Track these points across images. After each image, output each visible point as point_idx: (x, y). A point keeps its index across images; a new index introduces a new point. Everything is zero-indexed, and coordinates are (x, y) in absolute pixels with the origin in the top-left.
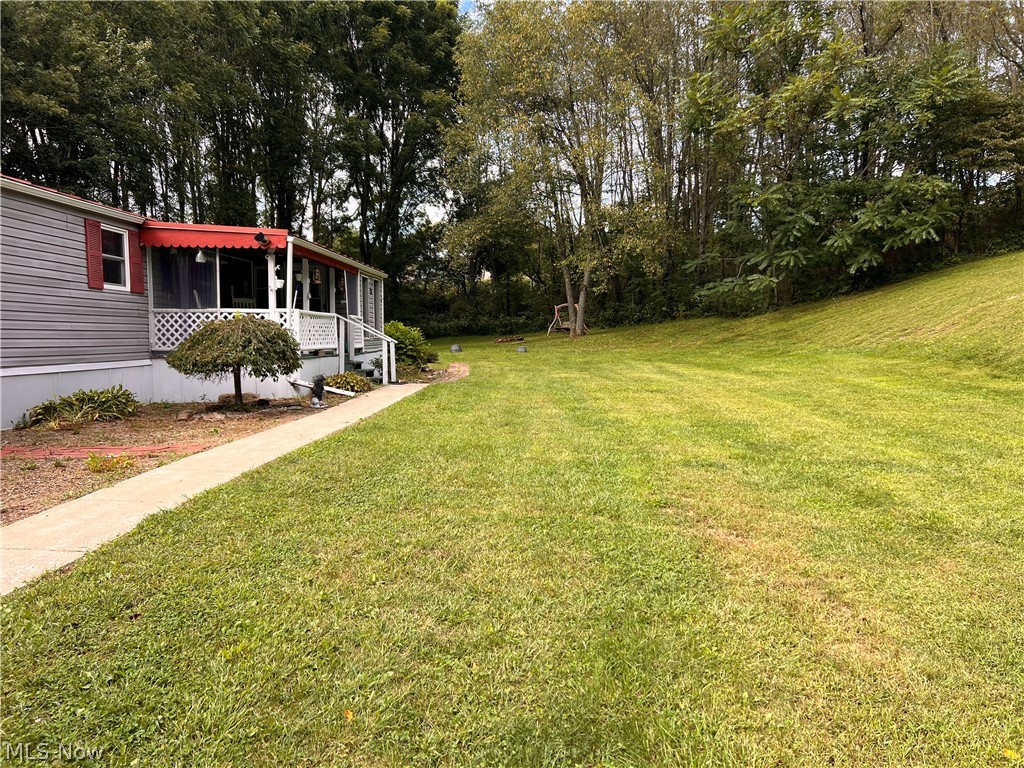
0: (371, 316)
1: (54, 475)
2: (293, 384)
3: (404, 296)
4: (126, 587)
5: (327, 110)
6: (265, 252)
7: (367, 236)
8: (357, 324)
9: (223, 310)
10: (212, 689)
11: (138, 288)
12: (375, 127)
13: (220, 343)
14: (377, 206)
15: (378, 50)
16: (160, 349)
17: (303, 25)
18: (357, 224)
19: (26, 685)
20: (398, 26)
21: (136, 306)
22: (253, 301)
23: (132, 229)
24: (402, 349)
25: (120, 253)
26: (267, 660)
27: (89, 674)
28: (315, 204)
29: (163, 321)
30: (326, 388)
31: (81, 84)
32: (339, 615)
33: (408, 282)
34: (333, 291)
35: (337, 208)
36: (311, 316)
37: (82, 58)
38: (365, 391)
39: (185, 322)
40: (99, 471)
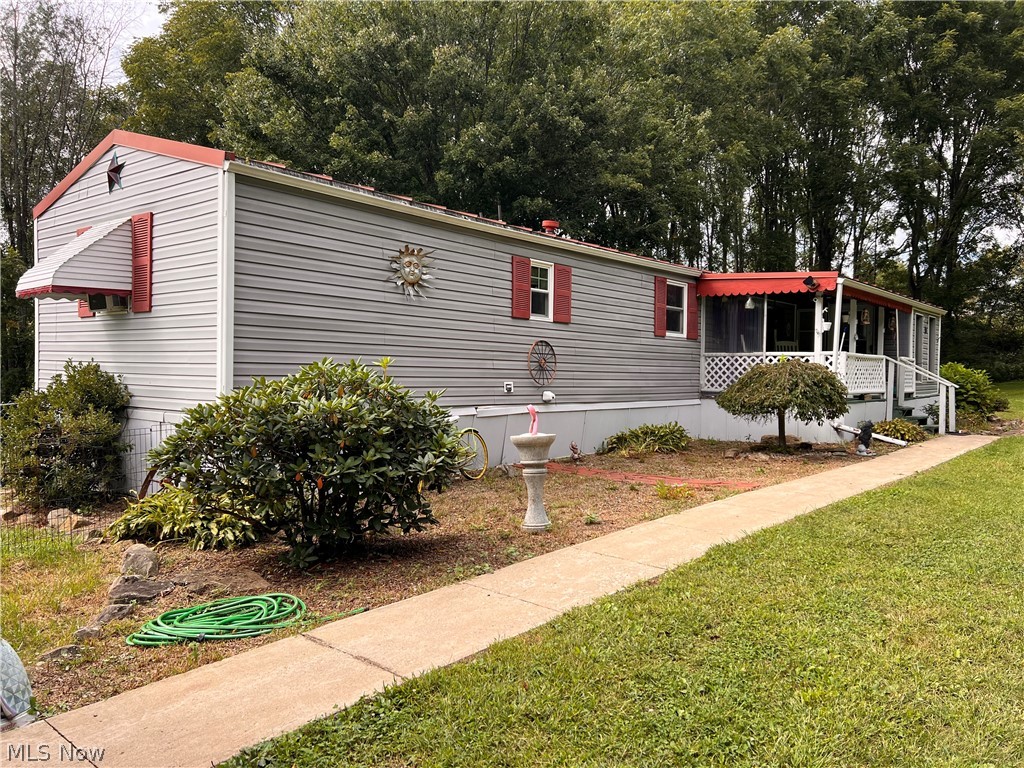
0: (925, 358)
1: (631, 497)
2: (836, 429)
3: (961, 333)
4: (705, 608)
5: (875, 142)
6: (813, 295)
7: (918, 269)
8: (908, 366)
9: (768, 353)
10: (795, 726)
11: (693, 336)
12: (932, 150)
13: (767, 386)
14: (931, 235)
15: (941, 66)
16: (709, 390)
17: (855, 60)
18: (905, 257)
19: (637, 676)
20: (966, 36)
21: (690, 351)
22: (795, 344)
23: (691, 282)
24: (962, 394)
25: (680, 304)
26: (847, 713)
27: (685, 681)
28: (856, 240)
29: (713, 364)
30: (874, 435)
31: (653, 160)
32: (921, 686)
33: (966, 317)
34: (882, 331)
35: (882, 242)
36: (858, 359)
37: (654, 137)
38: (917, 441)
39: (732, 365)
40: (666, 498)
